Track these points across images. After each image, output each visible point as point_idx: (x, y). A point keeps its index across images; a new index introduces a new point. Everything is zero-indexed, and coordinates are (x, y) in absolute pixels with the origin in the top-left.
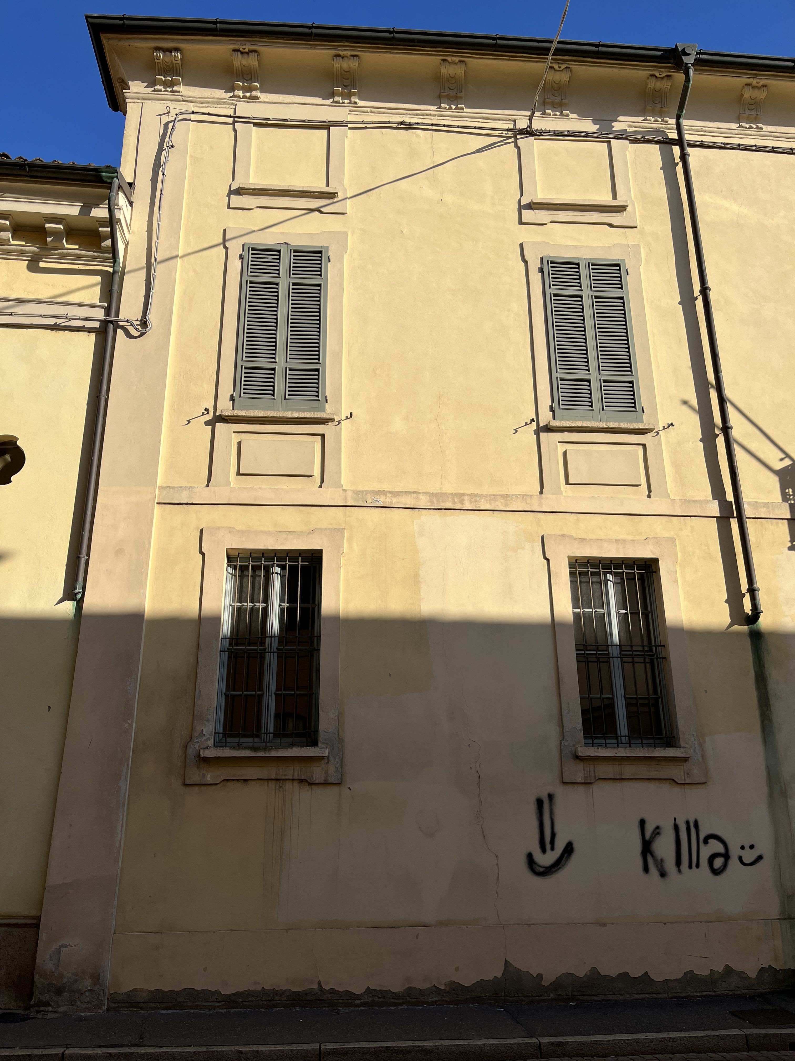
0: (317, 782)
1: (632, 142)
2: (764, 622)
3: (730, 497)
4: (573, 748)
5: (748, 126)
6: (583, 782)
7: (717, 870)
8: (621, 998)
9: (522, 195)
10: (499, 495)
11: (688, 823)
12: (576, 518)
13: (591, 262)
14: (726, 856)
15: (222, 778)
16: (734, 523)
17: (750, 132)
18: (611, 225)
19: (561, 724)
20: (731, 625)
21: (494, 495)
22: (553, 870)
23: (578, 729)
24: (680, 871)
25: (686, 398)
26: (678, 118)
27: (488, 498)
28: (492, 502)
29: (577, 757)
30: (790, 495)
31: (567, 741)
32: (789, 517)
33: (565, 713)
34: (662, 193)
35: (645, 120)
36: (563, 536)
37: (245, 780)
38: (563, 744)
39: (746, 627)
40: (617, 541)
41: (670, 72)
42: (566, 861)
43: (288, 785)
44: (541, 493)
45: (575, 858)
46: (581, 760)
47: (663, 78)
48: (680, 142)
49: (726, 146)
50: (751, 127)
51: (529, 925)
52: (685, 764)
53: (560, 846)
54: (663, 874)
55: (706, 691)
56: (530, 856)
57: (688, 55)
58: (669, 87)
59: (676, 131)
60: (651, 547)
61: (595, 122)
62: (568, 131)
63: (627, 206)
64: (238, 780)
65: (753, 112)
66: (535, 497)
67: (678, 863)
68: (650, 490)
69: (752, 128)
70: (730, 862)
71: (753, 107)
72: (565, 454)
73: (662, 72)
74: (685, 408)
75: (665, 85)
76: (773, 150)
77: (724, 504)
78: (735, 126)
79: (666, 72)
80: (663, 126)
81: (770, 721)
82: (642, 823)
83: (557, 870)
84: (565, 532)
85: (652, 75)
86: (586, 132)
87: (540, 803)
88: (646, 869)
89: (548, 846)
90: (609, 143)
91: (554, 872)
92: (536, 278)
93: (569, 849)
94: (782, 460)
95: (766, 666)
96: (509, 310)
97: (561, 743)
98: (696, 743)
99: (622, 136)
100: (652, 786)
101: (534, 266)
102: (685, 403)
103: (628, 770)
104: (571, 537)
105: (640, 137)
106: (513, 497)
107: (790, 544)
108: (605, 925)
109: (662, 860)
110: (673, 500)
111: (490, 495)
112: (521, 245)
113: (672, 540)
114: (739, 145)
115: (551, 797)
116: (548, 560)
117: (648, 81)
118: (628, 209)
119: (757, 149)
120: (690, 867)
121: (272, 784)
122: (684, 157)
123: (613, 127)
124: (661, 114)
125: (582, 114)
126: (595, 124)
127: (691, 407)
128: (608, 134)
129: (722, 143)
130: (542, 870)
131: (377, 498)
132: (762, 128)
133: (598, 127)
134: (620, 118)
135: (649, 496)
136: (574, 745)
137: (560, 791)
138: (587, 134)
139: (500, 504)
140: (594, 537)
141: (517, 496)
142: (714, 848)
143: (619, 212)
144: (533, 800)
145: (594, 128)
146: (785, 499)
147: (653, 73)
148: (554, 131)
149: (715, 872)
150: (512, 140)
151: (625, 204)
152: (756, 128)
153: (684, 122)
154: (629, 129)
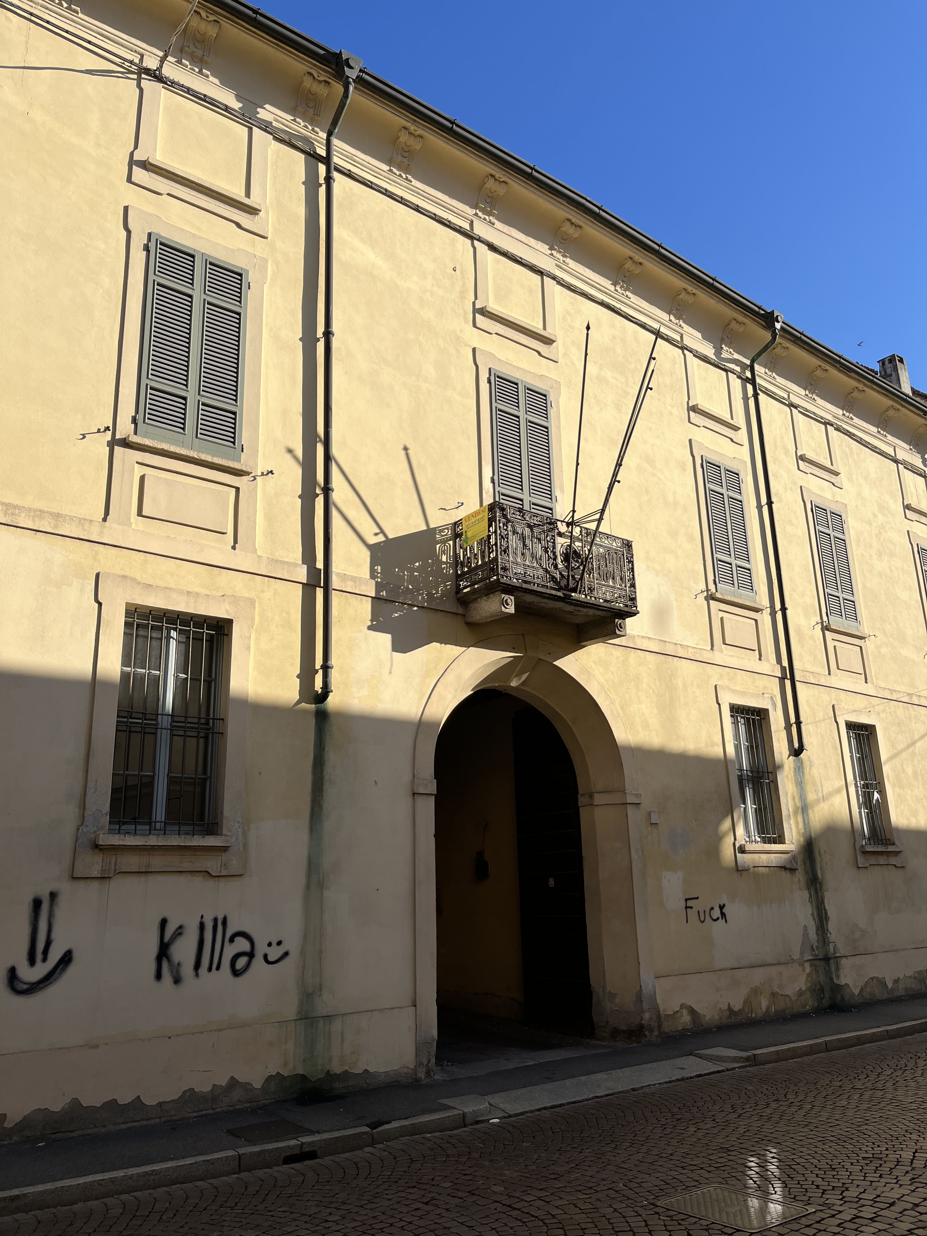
1: (276, 139)
2: (333, 701)
3: (320, 565)
4: (94, 835)
5: (398, 173)
6: (99, 876)
7: (239, 970)
8: (103, 1130)
9: (136, 147)
10: (48, 512)
11: (216, 920)
12: (143, 558)
13: (209, 260)
14: (251, 955)
16: (320, 593)
17: (399, 181)
18: (239, 225)
19: (83, 806)
20: (299, 702)
21: (40, 511)
22: (41, 986)
23: (104, 812)
24: (197, 975)
25: (292, 446)
26: (330, 134)
27: (32, 514)
28: (37, 519)
29: (96, 847)
30: (378, 573)
31: (87, 826)
32: (374, 596)
33: (90, 792)
34: (301, 211)
35: (294, 120)
36: (124, 577)
38: (80, 831)
39: (314, 706)
40: (188, 593)
41: (329, 78)
42: (60, 974)
44: (105, 520)
45: (72, 969)
46: (101, 850)
47: (320, 82)
48: (327, 160)
49: (373, 186)
50: (400, 176)
52: (223, 854)
53: (55, 956)
54: (177, 981)
55: (260, 773)
56: (12, 971)
57: (351, 67)
58: (325, 95)
59: (325, 148)
60: (228, 607)
61: (239, 98)
62: (205, 96)
63: (260, 211)
65: (405, 160)
66: (97, 524)
67: (197, 965)
68: (236, 541)
69: (402, 177)
70: (254, 961)
71: (406, 154)
72: (142, 479)
73: (321, 74)
74: (288, 457)
75: (321, 90)
76: (417, 209)
77: (313, 571)
78: (386, 168)
79: (325, 76)
80: (313, 136)
81: (321, 807)
82: (164, 923)
83: (47, 985)
84: (127, 573)
85: (309, 73)
86: (226, 106)
87: (37, 904)
88: (159, 976)
89: (39, 956)
90: (250, 129)
91: (41, 988)
92: (138, 257)
93: (67, 959)
94: (376, 534)
95: (326, 749)
97: (78, 829)
98: (240, 830)
99: (266, 127)
100: (182, 880)
101: (139, 241)
102: (290, 451)
103: (157, 861)
104: (133, 579)
105: (286, 138)
106: (67, 518)
107: (370, 623)
108: (96, 1047)
109: (179, 964)
110: (260, 557)
111: (35, 511)
112: (126, 209)
113: (252, 602)
114: (386, 190)
115: (53, 896)
116: (100, 604)
117: (305, 78)
118: (261, 214)
119: (402, 201)
120: (210, 969)
122: (329, 179)
123: (258, 113)
124: (313, 121)
125: (226, 82)
126: (238, 101)
127: (295, 458)
128: (250, 118)
129: (369, 181)
130: (25, 987)
132: (411, 182)
133: (241, 105)
134: (267, 106)
135: (234, 548)
136: (95, 832)
137: (65, 888)
138: (227, 108)
139: (47, 523)
140: (162, 584)
141: (72, 518)
142: (242, 945)
143: (251, 213)
144: (29, 899)
145: (236, 105)
146: (373, 576)
147: (311, 71)
148: (188, 89)
149: (236, 973)
150: (135, 76)
151: (258, 207)
152: (407, 179)
153: (335, 142)
154: (275, 124)
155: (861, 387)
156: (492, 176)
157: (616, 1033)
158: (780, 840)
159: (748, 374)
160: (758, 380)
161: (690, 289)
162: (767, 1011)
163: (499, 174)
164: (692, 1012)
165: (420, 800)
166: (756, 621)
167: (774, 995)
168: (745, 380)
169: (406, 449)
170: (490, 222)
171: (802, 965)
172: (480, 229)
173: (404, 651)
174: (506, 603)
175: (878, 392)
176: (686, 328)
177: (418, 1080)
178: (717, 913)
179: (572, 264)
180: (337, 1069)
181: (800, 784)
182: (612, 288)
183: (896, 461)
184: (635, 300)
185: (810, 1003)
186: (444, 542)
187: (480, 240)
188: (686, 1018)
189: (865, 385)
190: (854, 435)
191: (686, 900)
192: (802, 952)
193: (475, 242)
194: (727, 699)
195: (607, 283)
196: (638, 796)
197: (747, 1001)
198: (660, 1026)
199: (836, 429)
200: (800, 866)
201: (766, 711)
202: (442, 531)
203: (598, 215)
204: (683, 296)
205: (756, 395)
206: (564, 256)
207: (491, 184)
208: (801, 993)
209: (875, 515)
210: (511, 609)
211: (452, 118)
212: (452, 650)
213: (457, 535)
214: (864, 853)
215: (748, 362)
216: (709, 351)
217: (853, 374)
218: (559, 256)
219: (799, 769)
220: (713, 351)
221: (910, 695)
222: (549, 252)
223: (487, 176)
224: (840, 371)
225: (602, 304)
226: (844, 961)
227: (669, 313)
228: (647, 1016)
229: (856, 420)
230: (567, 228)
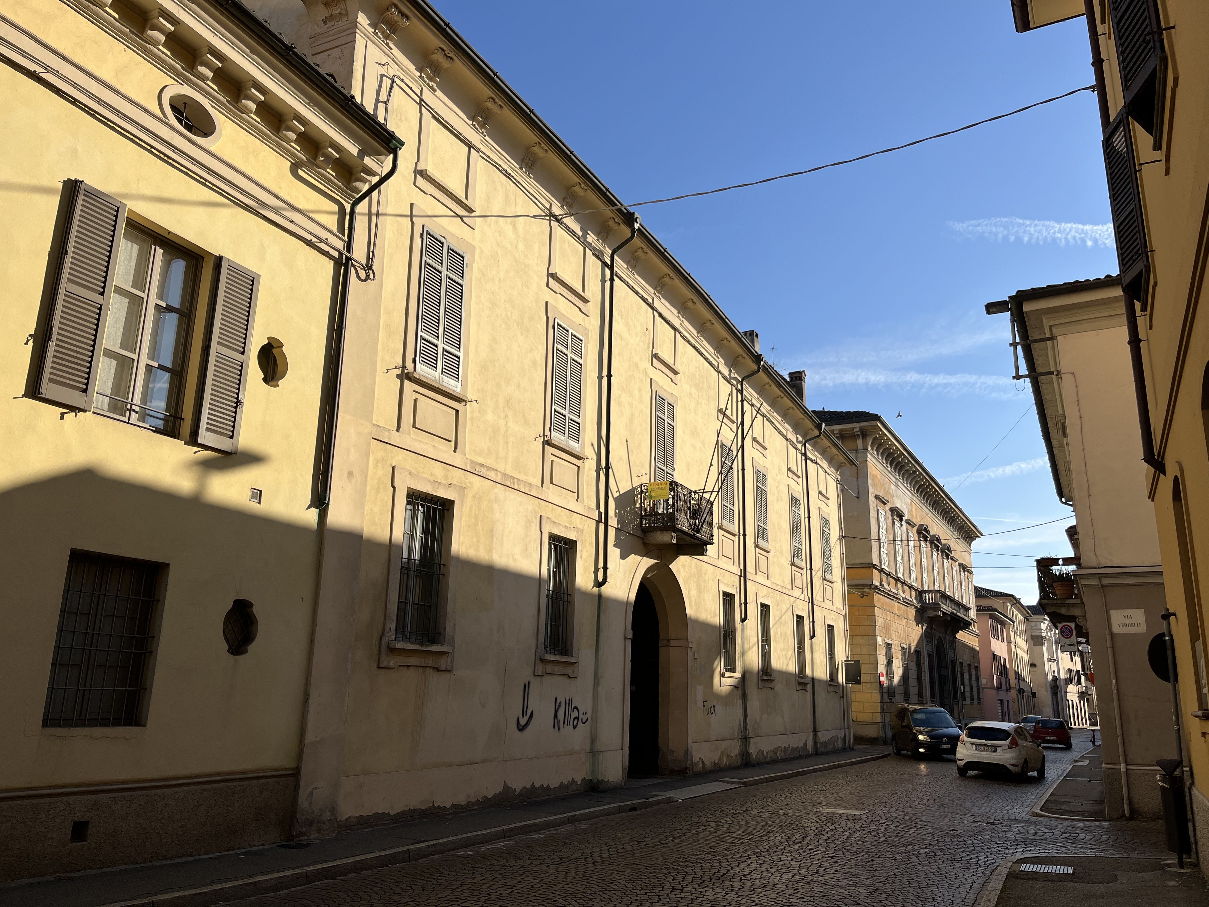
0: (443, 669)
1: (593, 253)
2: (606, 589)
3: (602, 510)
4: (540, 654)
5: (630, 270)
6: (541, 675)
8: (540, 798)
9: (550, 264)
10: (527, 482)
11: (569, 700)
12: (553, 507)
13: (572, 333)
14: (578, 718)
15: (399, 664)
16: (601, 526)
17: (631, 275)
18: (581, 310)
19: (537, 638)
20: (593, 587)
22: (525, 727)
23: (543, 642)
24: (564, 727)
26: (614, 252)
27: (523, 484)
29: (542, 660)
31: (538, 649)
32: (616, 526)
33: (539, 632)
34: (600, 297)
35: (597, 240)
36: (548, 518)
37: (409, 666)
39: (598, 589)
40: (565, 526)
41: (622, 223)
42: (530, 722)
43: (428, 670)
44: (542, 486)
45: (533, 720)
46: (542, 661)
47: (620, 227)
48: (611, 269)
49: (624, 280)
50: (631, 272)
51: (515, 760)
52: (573, 666)
53: (529, 713)
54: (559, 729)
55: (583, 627)
56: (518, 719)
57: (637, 223)
58: (616, 230)
59: (610, 260)
60: (575, 533)
61: (582, 229)
62: (571, 229)
64: (404, 666)
65: (634, 262)
66: (541, 488)
67: (564, 722)
68: (578, 497)
70: (579, 722)
71: (635, 259)
72: (552, 461)
73: (619, 219)
74: (592, 447)
75: (615, 227)
76: (637, 293)
78: (626, 266)
79: (620, 221)
80: (606, 252)
82: (556, 699)
84: (548, 516)
85: (613, 218)
86: (577, 234)
87: (525, 686)
88: (554, 727)
89: (525, 713)
90: (584, 248)
91: (525, 729)
92: (551, 334)
94: (617, 493)
95: (600, 616)
96: (538, 350)
97: (536, 651)
98: (577, 654)
99: (589, 246)
100: (562, 679)
101: (551, 323)
102: (592, 445)
103: (556, 669)
104: (550, 519)
105: (596, 253)
106: (531, 485)
107: (615, 542)
108: (539, 758)
109: (559, 721)
110: (584, 506)
112: (547, 303)
113: (582, 531)
114: (627, 282)
115: (529, 683)
116: (542, 533)
118: (588, 302)
119: (632, 289)
120: (567, 725)
121: (421, 670)
122: (612, 280)
123: (586, 237)
124: (607, 243)
125: (576, 218)
126: (580, 230)
127: (594, 450)
128: (584, 241)
129: (622, 277)
130: (521, 727)
131: (482, 469)
132: (635, 275)
133: (582, 234)
134: (590, 233)
135: (577, 501)
136: (541, 652)
137: (533, 680)
138: (578, 236)
139: (527, 489)
140: (558, 522)
141: (534, 486)
142: (575, 714)
143: (585, 303)
144: (523, 685)
145: (580, 234)
146: (616, 516)
147: (615, 217)
148: (567, 226)
149: (574, 727)
150: (548, 218)
151: (589, 300)
152: (633, 273)
153: (615, 257)
154: (593, 244)
155: (783, 395)
156: (669, 275)
157: (672, 772)
158: (734, 670)
159: (739, 387)
160: (745, 393)
161: (729, 339)
162: (726, 764)
163: (672, 274)
164: (703, 762)
165: (627, 641)
166: (733, 541)
167: (728, 755)
168: (738, 390)
169: (627, 441)
170: (660, 298)
171: (738, 741)
172: (657, 304)
173: (624, 559)
174: (673, 537)
175: (789, 399)
176: (721, 359)
177: (622, 787)
178: (712, 711)
179: (686, 323)
180: (600, 779)
181: (743, 638)
182: (696, 335)
183: (787, 440)
184: (705, 343)
185: (739, 761)
186: (637, 495)
187: (657, 311)
188: (701, 765)
189: (785, 395)
190: (774, 423)
191: (704, 702)
192: (738, 734)
193: (655, 312)
194: (723, 588)
195: (694, 332)
196: (692, 643)
197: (720, 759)
198: (692, 769)
199: (767, 420)
200: (740, 686)
201: (734, 595)
202: (637, 489)
203: (707, 300)
204: (725, 342)
205: (742, 401)
206: (683, 317)
207: (667, 279)
208: (736, 756)
209: (777, 475)
210: (674, 542)
211: (665, 247)
212: (638, 558)
213: (642, 492)
214: (763, 680)
215: (740, 379)
216: (726, 372)
217: (782, 389)
218: (681, 317)
219: (743, 630)
220: (728, 373)
221: (782, 587)
222: (677, 315)
223: (666, 275)
224: (777, 387)
225: (695, 347)
226: (751, 740)
227: (715, 350)
228: (689, 763)
229: (775, 414)
230: (690, 304)
